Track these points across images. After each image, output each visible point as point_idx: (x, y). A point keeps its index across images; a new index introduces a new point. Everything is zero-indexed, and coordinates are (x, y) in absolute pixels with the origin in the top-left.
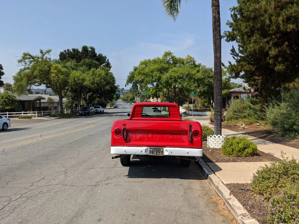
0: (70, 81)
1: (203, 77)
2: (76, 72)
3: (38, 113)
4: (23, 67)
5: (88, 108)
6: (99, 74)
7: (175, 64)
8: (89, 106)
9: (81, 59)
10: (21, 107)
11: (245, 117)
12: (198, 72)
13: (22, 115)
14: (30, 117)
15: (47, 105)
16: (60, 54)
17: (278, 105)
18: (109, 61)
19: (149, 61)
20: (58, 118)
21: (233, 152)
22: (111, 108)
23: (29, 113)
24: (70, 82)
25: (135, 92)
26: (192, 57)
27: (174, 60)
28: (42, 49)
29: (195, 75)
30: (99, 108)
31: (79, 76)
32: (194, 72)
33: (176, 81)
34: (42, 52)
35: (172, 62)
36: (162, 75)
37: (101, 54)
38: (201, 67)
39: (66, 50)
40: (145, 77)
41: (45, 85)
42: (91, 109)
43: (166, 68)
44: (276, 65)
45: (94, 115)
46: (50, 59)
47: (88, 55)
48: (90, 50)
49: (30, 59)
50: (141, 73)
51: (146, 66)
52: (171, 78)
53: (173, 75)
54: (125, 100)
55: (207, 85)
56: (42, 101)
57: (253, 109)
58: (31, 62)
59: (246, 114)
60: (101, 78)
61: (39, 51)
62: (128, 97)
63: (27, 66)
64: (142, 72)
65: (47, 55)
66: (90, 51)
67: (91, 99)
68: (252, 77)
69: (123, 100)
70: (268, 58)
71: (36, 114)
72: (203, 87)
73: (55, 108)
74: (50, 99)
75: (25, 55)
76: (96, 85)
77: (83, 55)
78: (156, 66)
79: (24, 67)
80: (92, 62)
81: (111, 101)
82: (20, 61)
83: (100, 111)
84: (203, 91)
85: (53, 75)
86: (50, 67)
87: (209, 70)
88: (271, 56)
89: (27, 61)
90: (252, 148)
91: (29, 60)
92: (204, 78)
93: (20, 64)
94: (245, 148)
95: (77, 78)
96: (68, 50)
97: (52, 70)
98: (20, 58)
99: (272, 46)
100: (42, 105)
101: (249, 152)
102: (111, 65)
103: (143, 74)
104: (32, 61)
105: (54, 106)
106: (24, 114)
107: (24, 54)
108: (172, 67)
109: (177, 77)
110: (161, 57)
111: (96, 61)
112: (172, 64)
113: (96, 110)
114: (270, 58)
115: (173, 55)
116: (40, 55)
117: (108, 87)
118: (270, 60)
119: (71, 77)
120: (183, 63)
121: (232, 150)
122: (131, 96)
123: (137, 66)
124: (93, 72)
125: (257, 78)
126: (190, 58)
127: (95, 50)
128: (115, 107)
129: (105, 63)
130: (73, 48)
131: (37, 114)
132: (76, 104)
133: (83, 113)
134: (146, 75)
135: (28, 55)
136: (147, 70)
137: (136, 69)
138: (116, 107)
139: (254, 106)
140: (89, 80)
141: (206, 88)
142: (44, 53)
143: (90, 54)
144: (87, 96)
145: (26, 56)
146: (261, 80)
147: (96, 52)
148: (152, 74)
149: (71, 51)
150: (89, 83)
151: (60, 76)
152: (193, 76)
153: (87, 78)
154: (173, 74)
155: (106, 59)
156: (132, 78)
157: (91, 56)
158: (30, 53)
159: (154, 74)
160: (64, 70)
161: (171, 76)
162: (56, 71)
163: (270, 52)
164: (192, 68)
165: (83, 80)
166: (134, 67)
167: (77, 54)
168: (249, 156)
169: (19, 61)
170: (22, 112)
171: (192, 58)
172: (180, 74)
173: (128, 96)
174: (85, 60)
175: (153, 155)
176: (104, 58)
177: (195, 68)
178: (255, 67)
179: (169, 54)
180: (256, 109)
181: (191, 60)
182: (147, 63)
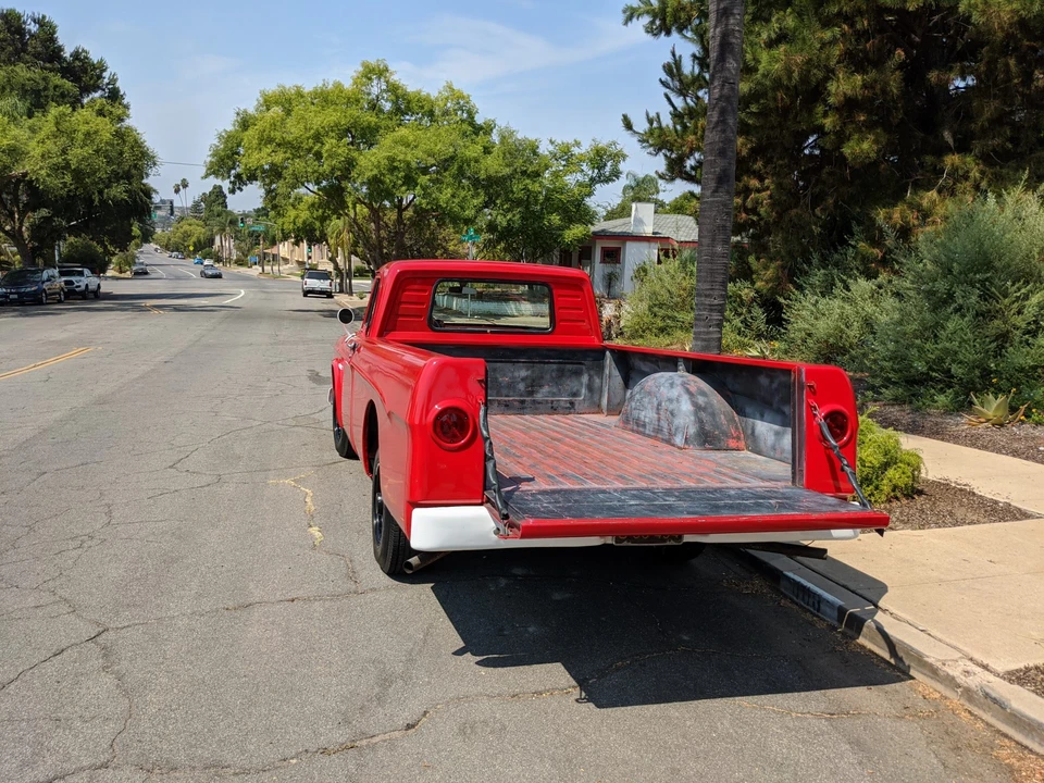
1: (507, 171)
5: (35, 272)
6: (88, 134)
7: (402, 115)
8: (34, 264)
12: (487, 151)
18: (118, 85)
19: (300, 94)
22: (123, 275)
25: (218, 216)
26: (465, 93)
27: (395, 103)
29: (477, 161)
30: (81, 274)
32: (474, 151)
33: (410, 181)
35: (387, 106)
36: (355, 154)
37: (84, 51)
38: (495, 137)
40: (288, 155)
42: (49, 280)
43: (369, 127)
44: (849, 138)
45: (60, 302)
47: (25, 51)
48: (33, 28)
50: (270, 141)
51: (288, 112)
52: (393, 169)
53: (401, 157)
54: (176, 247)
55: (519, 203)
60: (97, 151)
62: (187, 235)
64: (278, 135)
66: (32, 36)
67: (45, 236)
68: (738, 179)
69: (167, 247)
70: (821, 109)
72: (509, 210)
76: (68, 178)
78: (332, 116)
80: (44, 79)
81: (124, 248)
83: (83, 287)
84: (505, 224)
87: (525, 150)
88: (831, 100)
92: (510, 177)
99: (838, 62)
101: (901, 482)
102: (125, 101)
103: (279, 145)
108: (389, 123)
109: (414, 165)
110: (348, 84)
111: (62, 77)
112: (390, 113)
113: (67, 283)
114: (828, 108)
115: (394, 78)
117: (118, 191)
118: (825, 115)
120: (431, 114)
122: (199, 231)
123: (251, 110)
124: (57, 124)
125: (754, 183)
126: (458, 98)
127: (54, 32)
128: (137, 273)
129: (99, 88)
133: (11, 296)
134: (294, 148)
136: (294, 130)
137: (245, 123)
138: (142, 274)
140: (43, 156)
141: (516, 216)
143: (34, 46)
144: (26, 224)
146: (769, 192)
147: (60, 42)
148: (316, 148)
150: (41, 168)
152: (469, 166)
153: (33, 143)
154: (402, 154)
155: (105, 74)
156: (228, 157)
157: (39, 54)
159: (327, 147)
161: (392, 159)
163: (832, 87)
164: (465, 134)
165: (15, 153)
166: (238, 114)
171: (463, 98)
172: (424, 152)
173: (186, 232)
174: (12, 71)
175: (630, 544)
176: (94, 67)
177: (474, 136)
178: (751, 141)
179: (381, 72)
180: (740, 296)
181: (459, 103)
182: (289, 101)
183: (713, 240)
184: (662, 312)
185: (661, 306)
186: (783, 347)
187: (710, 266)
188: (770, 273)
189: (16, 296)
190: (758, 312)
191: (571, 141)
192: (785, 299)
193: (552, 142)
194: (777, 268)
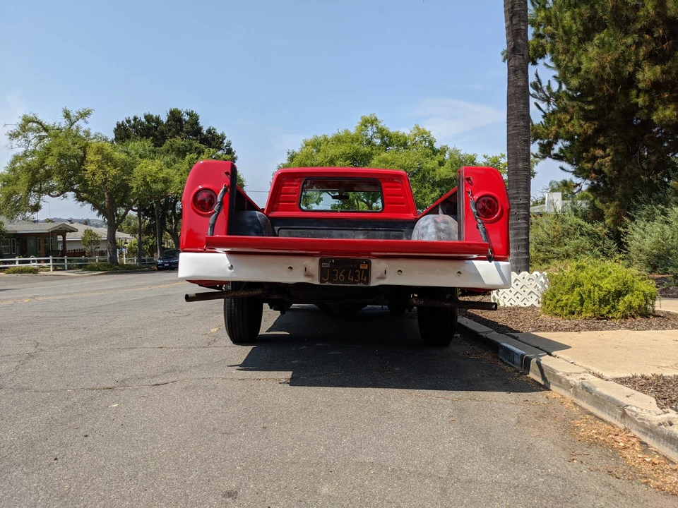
0: (133, 184)
1: (453, 174)
2: (149, 162)
3: (55, 261)
4: (21, 151)
7: (387, 146)
9: (164, 139)
10: (17, 248)
11: (568, 256)
12: (441, 164)
13: (17, 264)
14: (34, 271)
15: (83, 247)
16: (116, 126)
17: (664, 213)
18: (231, 146)
19: (326, 139)
20: (103, 274)
21: (582, 305)
23: (34, 261)
24: (135, 185)
26: (427, 130)
27: (382, 138)
28: (68, 109)
29: (434, 170)
31: (156, 173)
32: (432, 164)
34: (67, 115)
35: (378, 142)
37: (213, 129)
38: (447, 156)
39: (131, 118)
41: (73, 193)
43: (365, 155)
44: (656, 110)
46: (88, 134)
47: (182, 131)
49: (40, 131)
51: (318, 151)
56: (69, 236)
57: (589, 235)
58: (41, 138)
59: (570, 249)
61: (62, 114)
63: (31, 148)
65: (80, 122)
66: (186, 122)
68: (587, 151)
70: (634, 92)
71: (51, 263)
73: (102, 254)
74: (89, 233)
75: (27, 120)
77: (170, 130)
78: (343, 148)
79: (24, 149)
80: (190, 144)
82: (14, 136)
85: (91, 168)
86: (84, 149)
87: (466, 161)
88: (641, 85)
89: (31, 135)
90: (643, 291)
91: (37, 135)
93: (15, 141)
94: (619, 294)
95: (151, 176)
96: (135, 119)
97: (91, 156)
98: (15, 127)
99: (643, 60)
100: (69, 248)
101: (635, 304)
102: (235, 156)
104: (44, 137)
105: (98, 250)
106: (20, 262)
107: (23, 120)
108: (378, 151)
110: (353, 131)
111: (200, 143)
112: (379, 145)
114: (639, 91)
115: (381, 125)
116: (64, 123)
118: (638, 97)
119: (135, 175)
120: (405, 144)
121: (579, 298)
123: (297, 151)
124: (189, 164)
125: (599, 152)
126: (423, 133)
127: (198, 120)
129: (221, 149)
130: (147, 114)
131: (53, 262)
132: (152, 245)
133: (165, 265)
135: (34, 122)
136: (319, 159)
137: (292, 158)
139: (590, 225)
140: (181, 182)
142: (73, 119)
143: (186, 127)
145: (28, 124)
146: (610, 158)
147: (201, 125)
149: (143, 120)
150: (179, 189)
151: (108, 169)
152: (429, 173)
153: (176, 176)
154: (383, 168)
155: (225, 141)
157: (189, 132)
158: (40, 118)
160: (119, 155)
162: (99, 157)
163: (640, 76)
164: (427, 155)
165: (166, 181)
166: (289, 153)
167: (156, 128)
168: (633, 317)
169: (10, 135)
170: (17, 259)
171: (426, 133)
174: (174, 141)
175: (331, 284)
176: (219, 138)
177: (433, 156)
178: (595, 124)
179: (373, 121)
180: (597, 233)
181: (423, 137)
182: (320, 144)
183: (516, 159)
184: (543, 248)
185: (542, 244)
186: (626, 263)
187: (515, 177)
188: (611, 210)
189: (168, 265)
190: (609, 243)
191: (499, 155)
192: (624, 228)
193: (485, 157)
194: (616, 206)
